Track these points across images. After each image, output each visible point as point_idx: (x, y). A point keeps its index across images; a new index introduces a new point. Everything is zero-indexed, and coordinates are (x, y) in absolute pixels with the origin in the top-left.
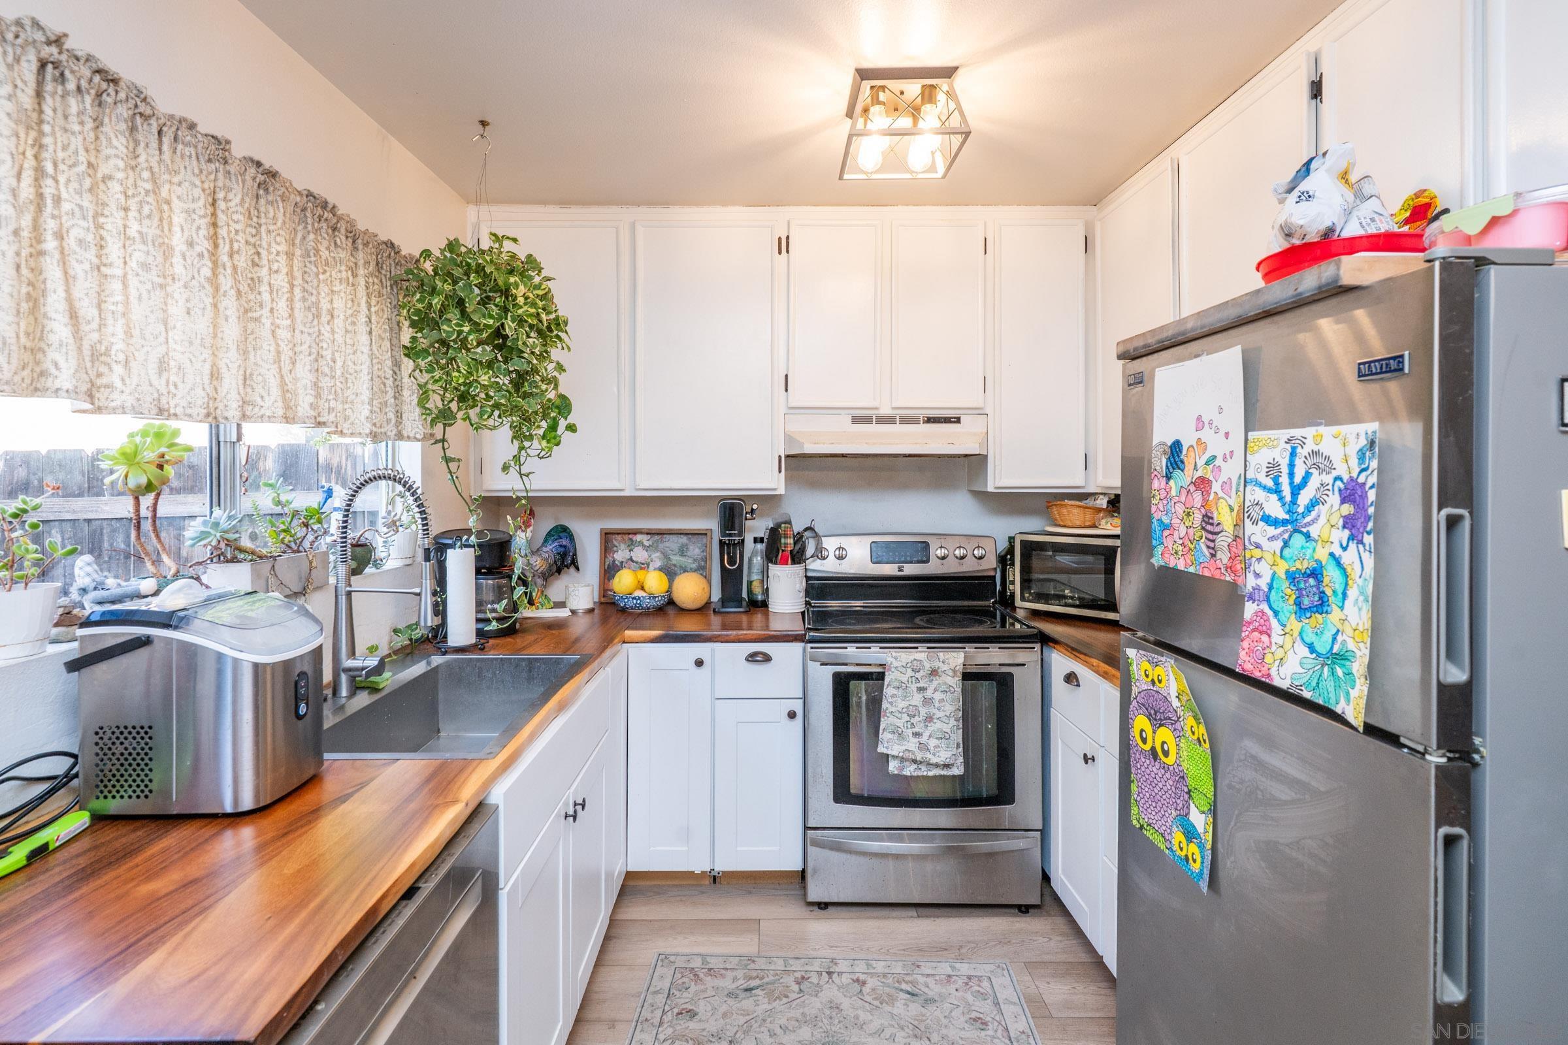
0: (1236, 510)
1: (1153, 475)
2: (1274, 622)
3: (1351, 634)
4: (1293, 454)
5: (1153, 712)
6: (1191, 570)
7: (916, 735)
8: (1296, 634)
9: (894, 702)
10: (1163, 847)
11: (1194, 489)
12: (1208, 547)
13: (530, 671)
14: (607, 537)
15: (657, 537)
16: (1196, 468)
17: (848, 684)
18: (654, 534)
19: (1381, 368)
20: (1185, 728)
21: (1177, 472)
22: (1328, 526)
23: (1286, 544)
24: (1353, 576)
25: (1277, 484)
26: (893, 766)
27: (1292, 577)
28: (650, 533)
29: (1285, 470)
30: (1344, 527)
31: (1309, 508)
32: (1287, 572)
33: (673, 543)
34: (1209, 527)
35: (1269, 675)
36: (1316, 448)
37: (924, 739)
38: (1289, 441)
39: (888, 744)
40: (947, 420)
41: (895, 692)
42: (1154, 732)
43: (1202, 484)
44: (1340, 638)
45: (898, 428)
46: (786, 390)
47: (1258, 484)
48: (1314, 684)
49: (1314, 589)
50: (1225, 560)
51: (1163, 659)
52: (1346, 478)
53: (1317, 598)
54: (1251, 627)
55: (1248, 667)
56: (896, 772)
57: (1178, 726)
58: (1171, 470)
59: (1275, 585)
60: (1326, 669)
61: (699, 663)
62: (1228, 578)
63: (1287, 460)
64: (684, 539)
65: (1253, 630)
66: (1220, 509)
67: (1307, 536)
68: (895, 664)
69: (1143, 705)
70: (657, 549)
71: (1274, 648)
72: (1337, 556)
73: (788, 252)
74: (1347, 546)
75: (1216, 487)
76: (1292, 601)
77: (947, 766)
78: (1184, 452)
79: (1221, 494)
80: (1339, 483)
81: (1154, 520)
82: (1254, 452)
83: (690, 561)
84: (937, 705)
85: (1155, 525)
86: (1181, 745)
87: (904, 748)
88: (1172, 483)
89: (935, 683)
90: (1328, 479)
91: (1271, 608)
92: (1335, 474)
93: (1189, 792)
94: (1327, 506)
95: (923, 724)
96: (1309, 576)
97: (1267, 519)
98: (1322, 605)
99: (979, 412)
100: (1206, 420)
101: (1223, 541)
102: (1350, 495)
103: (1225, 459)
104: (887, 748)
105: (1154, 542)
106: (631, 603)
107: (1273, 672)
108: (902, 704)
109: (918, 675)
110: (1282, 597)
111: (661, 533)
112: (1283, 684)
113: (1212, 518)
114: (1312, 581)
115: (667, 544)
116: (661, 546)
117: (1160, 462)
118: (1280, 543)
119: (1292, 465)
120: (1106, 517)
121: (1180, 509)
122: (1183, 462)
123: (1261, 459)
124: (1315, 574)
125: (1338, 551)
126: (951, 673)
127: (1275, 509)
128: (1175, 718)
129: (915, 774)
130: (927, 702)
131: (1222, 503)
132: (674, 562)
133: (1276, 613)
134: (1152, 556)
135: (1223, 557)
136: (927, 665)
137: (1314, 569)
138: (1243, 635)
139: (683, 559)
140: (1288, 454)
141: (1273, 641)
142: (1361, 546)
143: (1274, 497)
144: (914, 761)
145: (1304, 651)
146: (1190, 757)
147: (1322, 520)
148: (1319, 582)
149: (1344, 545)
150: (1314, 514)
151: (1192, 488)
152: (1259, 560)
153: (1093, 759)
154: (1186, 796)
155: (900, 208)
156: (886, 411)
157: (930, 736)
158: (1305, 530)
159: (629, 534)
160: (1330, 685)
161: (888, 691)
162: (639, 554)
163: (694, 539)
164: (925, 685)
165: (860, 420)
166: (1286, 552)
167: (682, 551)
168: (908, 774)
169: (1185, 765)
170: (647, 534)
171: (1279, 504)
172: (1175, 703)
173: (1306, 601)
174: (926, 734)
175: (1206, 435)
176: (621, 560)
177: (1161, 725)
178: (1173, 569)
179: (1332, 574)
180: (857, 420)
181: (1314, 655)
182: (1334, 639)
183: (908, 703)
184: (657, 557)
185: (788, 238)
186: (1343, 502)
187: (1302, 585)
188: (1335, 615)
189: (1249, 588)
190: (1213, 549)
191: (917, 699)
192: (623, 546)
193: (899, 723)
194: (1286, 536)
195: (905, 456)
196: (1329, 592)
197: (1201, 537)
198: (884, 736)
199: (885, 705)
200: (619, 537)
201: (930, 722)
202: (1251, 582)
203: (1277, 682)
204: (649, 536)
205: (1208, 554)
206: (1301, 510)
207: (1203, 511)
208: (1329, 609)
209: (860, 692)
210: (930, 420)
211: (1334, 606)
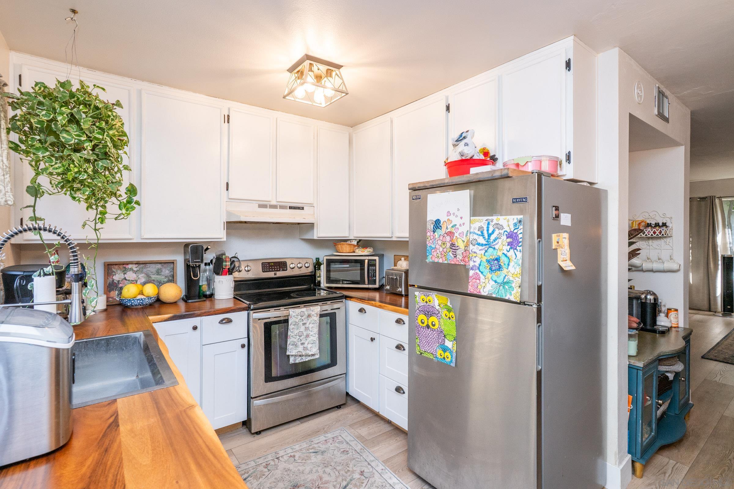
0: (465, 242)
1: (427, 231)
2: (481, 276)
3: (512, 275)
4: (488, 224)
5: (427, 312)
6: (446, 262)
7: (302, 344)
8: (490, 278)
9: (293, 331)
10: (432, 357)
11: (446, 235)
12: (453, 254)
13: (108, 345)
14: (109, 268)
15: (142, 266)
16: (447, 228)
17: (270, 327)
18: (140, 264)
19: (520, 200)
20: (442, 315)
21: (438, 230)
22: (502, 245)
23: (486, 251)
24: (512, 259)
25: (482, 233)
26: (292, 360)
27: (488, 261)
28: (138, 263)
29: (485, 229)
30: (508, 245)
31: (494, 241)
32: (486, 260)
33: (152, 268)
34: (453, 248)
35: (480, 292)
36: (497, 223)
37: (305, 345)
38: (487, 220)
39: (291, 351)
40: (299, 208)
41: (293, 327)
42: (428, 319)
43: (451, 234)
44: (507, 277)
45: (278, 211)
46: (227, 190)
47: (474, 233)
48: (497, 292)
49: (497, 264)
50: (461, 258)
51: (431, 294)
52: (509, 231)
53: (498, 266)
54: (472, 278)
55: (472, 290)
56: (293, 362)
57: (439, 315)
58: (435, 229)
59: (481, 264)
60: (501, 287)
61: (195, 328)
62: (462, 264)
63: (486, 226)
64: (159, 266)
65: (474, 279)
66: (458, 242)
67: (494, 249)
68: (294, 314)
69: (422, 311)
70: (142, 272)
71: (481, 283)
72: (505, 254)
73: (228, 122)
74: (509, 250)
75: (456, 235)
76: (488, 268)
77: (313, 355)
78: (442, 223)
79: (458, 237)
80: (506, 233)
81: (428, 247)
82: (473, 224)
83: (163, 277)
84: (310, 330)
85: (428, 248)
86: (441, 321)
87: (297, 351)
88: (436, 233)
89: (310, 320)
90: (502, 231)
91: (480, 271)
92: (504, 230)
93: (445, 336)
94: (501, 239)
95: (305, 339)
96: (495, 260)
97: (479, 244)
98: (500, 268)
99: (311, 205)
100: (452, 213)
101: (459, 252)
102: (510, 236)
103: (460, 225)
104: (290, 352)
105: (428, 254)
106: (136, 303)
107: (481, 291)
108: (296, 332)
109: (303, 318)
110: (485, 268)
111: (145, 263)
112: (485, 294)
113: (455, 245)
114: (496, 262)
115: (149, 269)
116: (145, 270)
117: (430, 227)
118: (484, 251)
119: (488, 228)
120: (358, 248)
121: (440, 242)
122: (441, 226)
123: (477, 225)
124: (497, 260)
125: (506, 252)
126: (315, 315)
127: (481, 240)
128: (438, 313)
129: (301, 361)
130: (307, 329)
131: (459, 240)
132: (153, 279)
133: (482, 273)
134: (426, 259)
135: (460, 257)
136: (306, 313)
137: (497, 258)
138: (469, 281)
139: (159, 277)
140: (487, 224)
141: (481, 281)
142: (515, 251)
143: (481, 237)
144: (300, 356)
145: (492, 283)
146: (445, 324)
147: (500, 243)
148: (498, 262)
149: (508, 250)
150: (496, 242)
151: (445, 235)
152: (475, 257)
153: (374, 339)
154: (443, 338)
155: (280, 112)
156: (274, 203)
157: (308, 344)
158: (493, 247)
159: (124, 264)
160: (503, 291)
161: (291, 327)
162: (130, 275)
163: (165, 265)
164: (306, 322)
165: (262, 206)
166: (486, 254)
167: (158, 272)
168: (298, 362)
169: (443, 328)
170: (136, 264)
171: (483, 239)
172: (437, 307)
173: (494, 268)
174: (306, 343)
175: (451, 218)
176: (118, 279)
177: (431, 316)
178: (437, 262)
179: (503, 259)
180: (260, 206)
181: (497, 284)
182: (504, 278)
183: (299, 331)
184: (143, 277)
185: (228, 116)
186: (507, 238)
187: (492, 263)
188: (505, 271)
189: (471, 266)
190: (455, 255)
191: (302, 328)
192: (119, 271)
193: (295, 340)
194: (486, 249)
195: (274, 223)
196: (502, 264)
197: (450, 251)
198: (289, 347)
199: (289, 333)
200: (116, 267)
201: (308, 337)
202: (471, 264)
203: (483, 294)
204: (137, 265)
205: (453, 256)
206: (491, 241)
207: (451, 242)
208: (502, 269)
209: (275, 330)
210: (291, 208)
211: (504, 268)
